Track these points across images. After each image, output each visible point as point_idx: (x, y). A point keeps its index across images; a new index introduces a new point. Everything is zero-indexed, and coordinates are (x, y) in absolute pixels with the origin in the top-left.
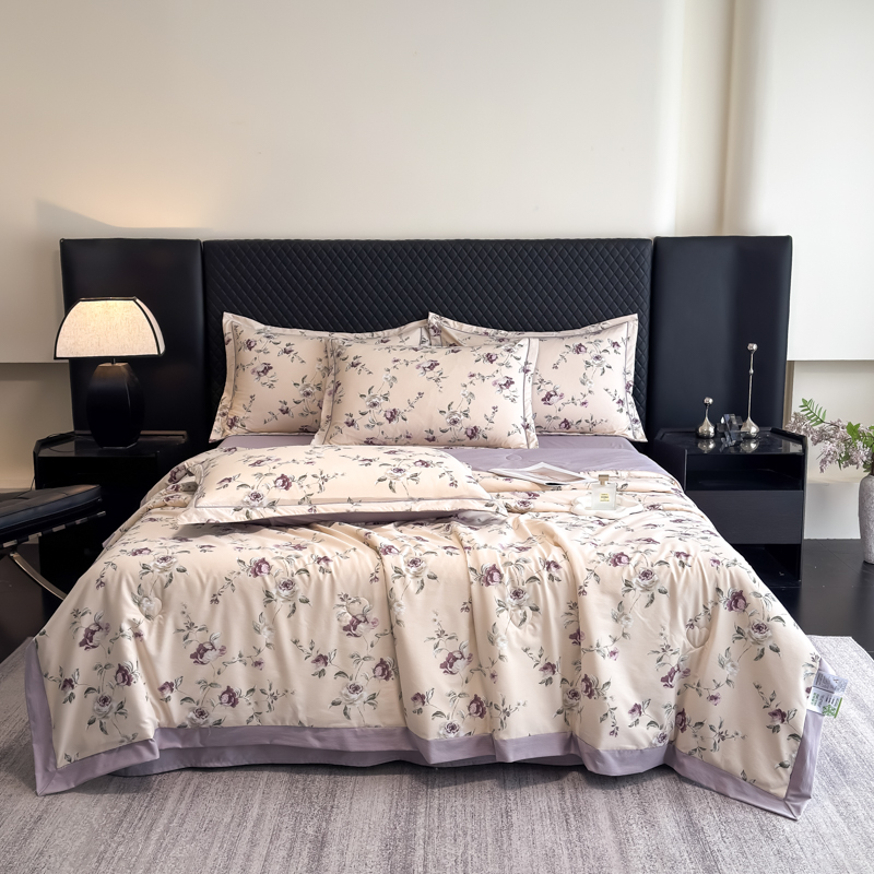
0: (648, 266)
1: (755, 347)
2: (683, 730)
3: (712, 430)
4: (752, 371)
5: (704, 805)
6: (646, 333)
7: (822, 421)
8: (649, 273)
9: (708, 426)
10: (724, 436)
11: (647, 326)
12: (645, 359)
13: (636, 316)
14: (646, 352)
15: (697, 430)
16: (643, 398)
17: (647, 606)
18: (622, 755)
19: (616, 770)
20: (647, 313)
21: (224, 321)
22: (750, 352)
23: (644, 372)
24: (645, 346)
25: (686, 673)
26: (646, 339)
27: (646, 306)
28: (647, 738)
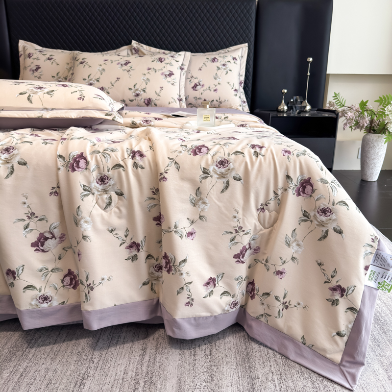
0: (254, 16)
1: (311, 59)
2: (253, 297)
3: (286, 108)
4: (309, 74)
5: (267, 369)
6: (252, 55)
7: (343, 106)
8: (254, 20)
9: (284, 106)
10: (293, 109)
11: (253, 51)
12: (251, 70)
13: (247, 44)
14: (252, 66)
15: (278, 108)
16: (250, 92)
17: (223, 191)
18: (197, 322)
19: (191, 333)
20: (253, 43)
21: (20, 44)
22: (308, 62)
23: (251, 78)
24: (251, 63)
25: (257, 250)
26: (252, 58)
27: (252, 39)
28: (221, 306)
